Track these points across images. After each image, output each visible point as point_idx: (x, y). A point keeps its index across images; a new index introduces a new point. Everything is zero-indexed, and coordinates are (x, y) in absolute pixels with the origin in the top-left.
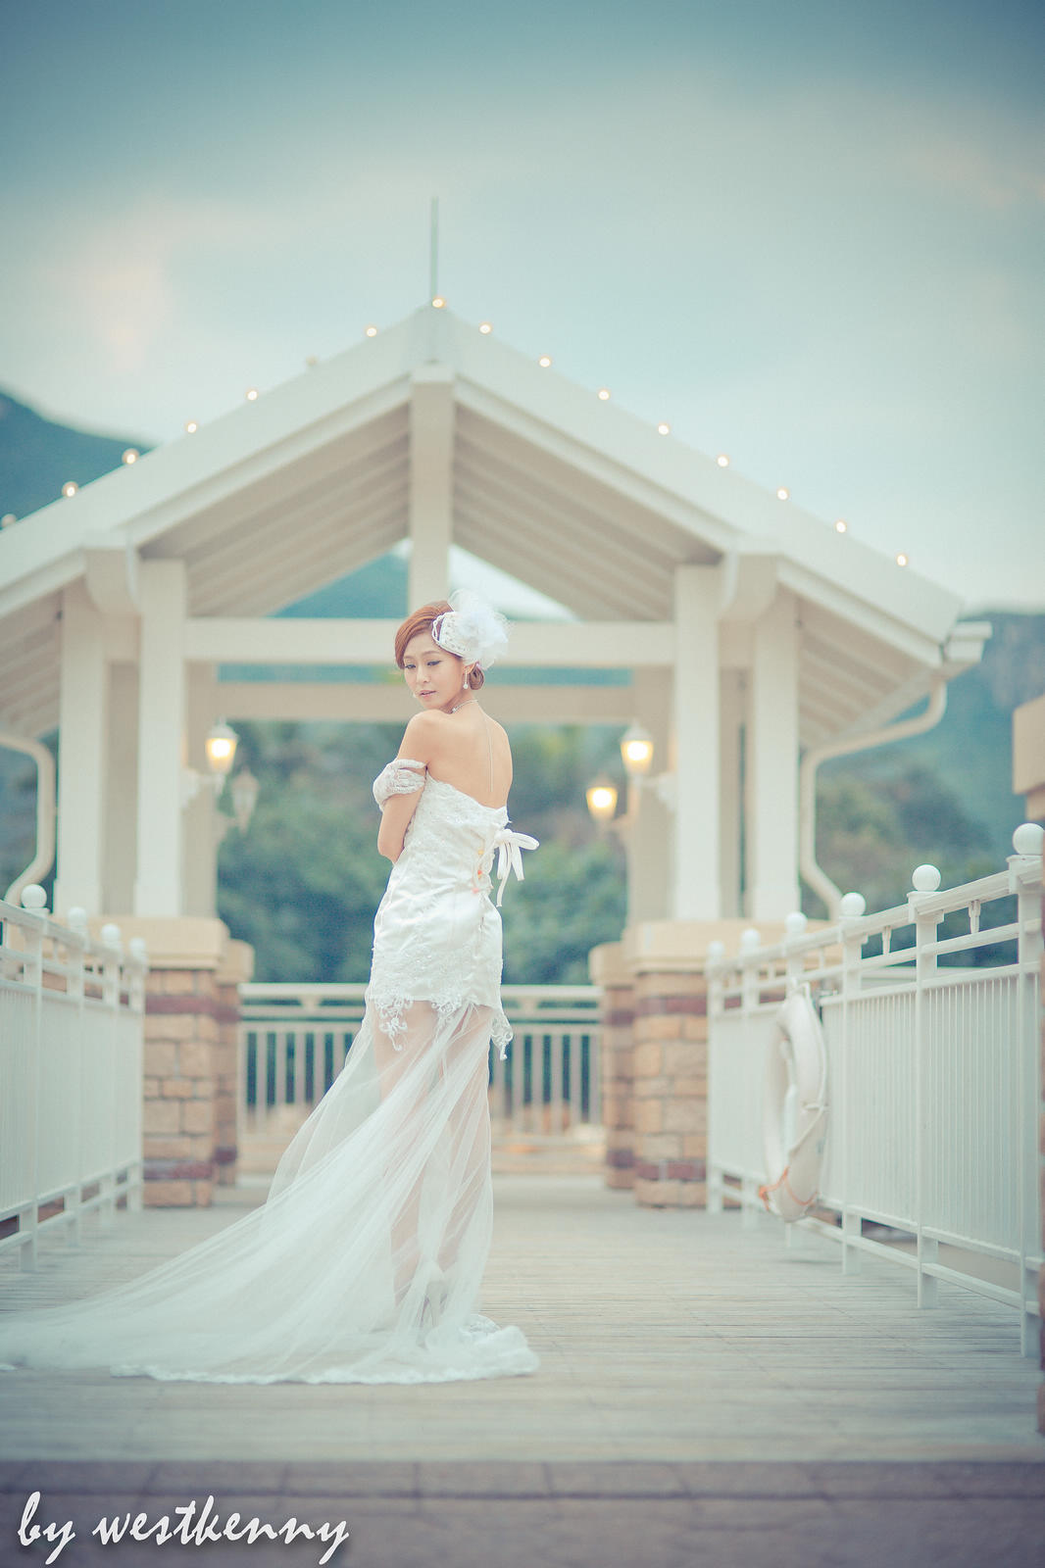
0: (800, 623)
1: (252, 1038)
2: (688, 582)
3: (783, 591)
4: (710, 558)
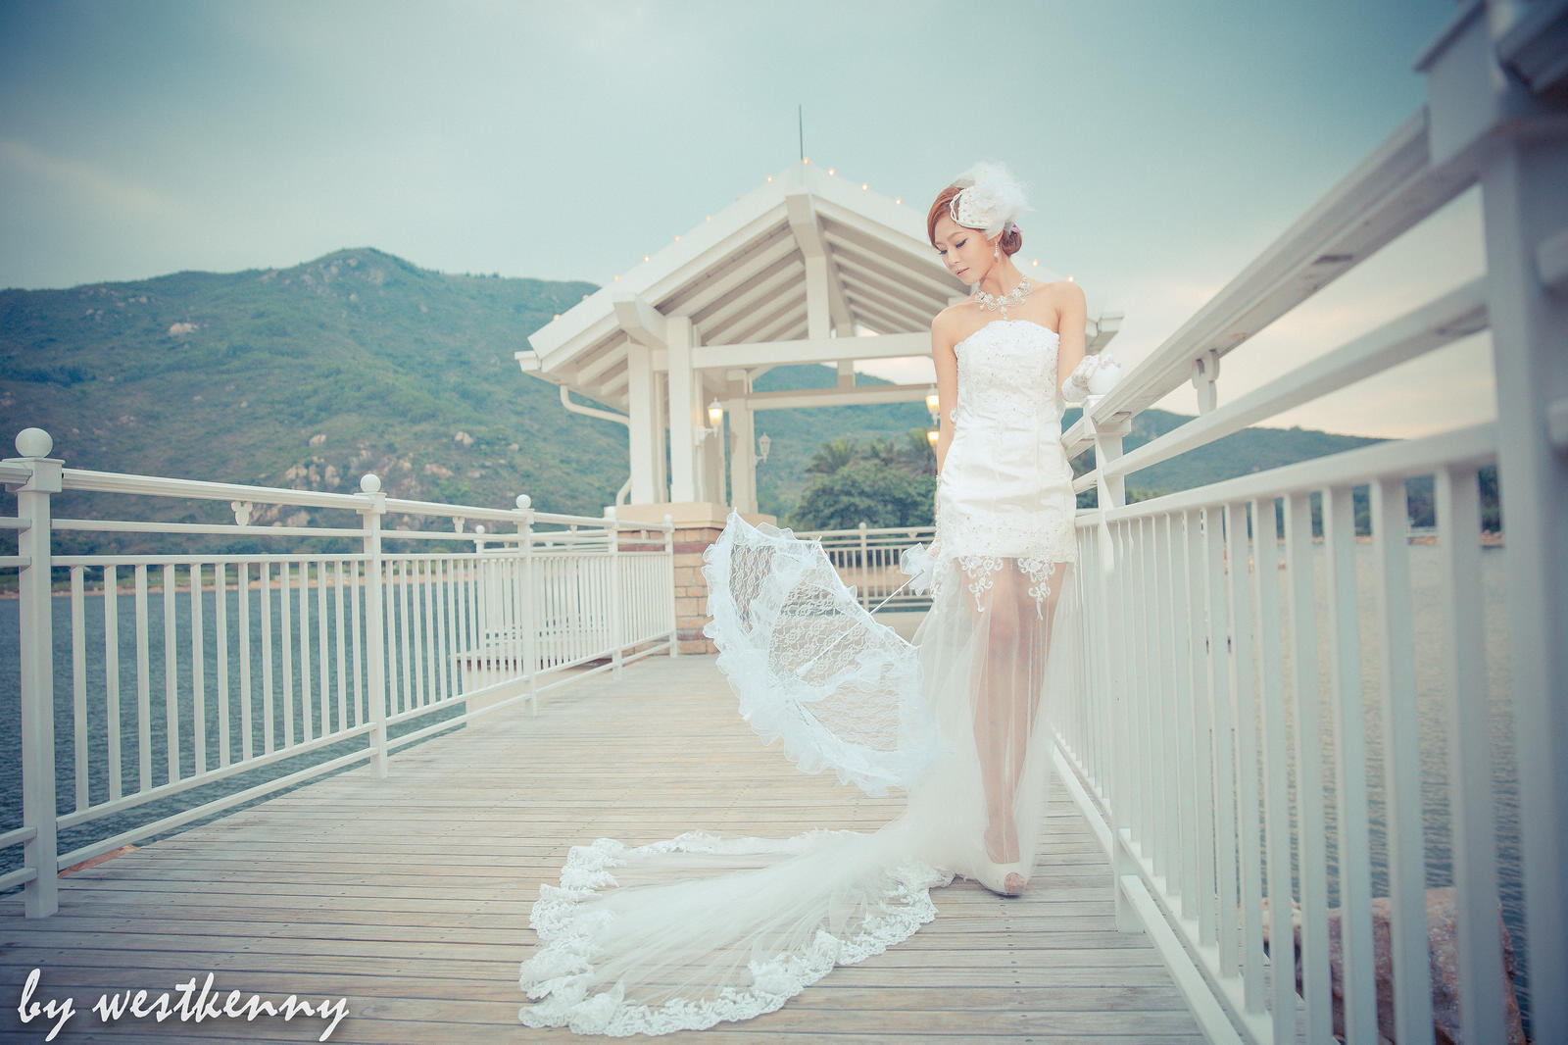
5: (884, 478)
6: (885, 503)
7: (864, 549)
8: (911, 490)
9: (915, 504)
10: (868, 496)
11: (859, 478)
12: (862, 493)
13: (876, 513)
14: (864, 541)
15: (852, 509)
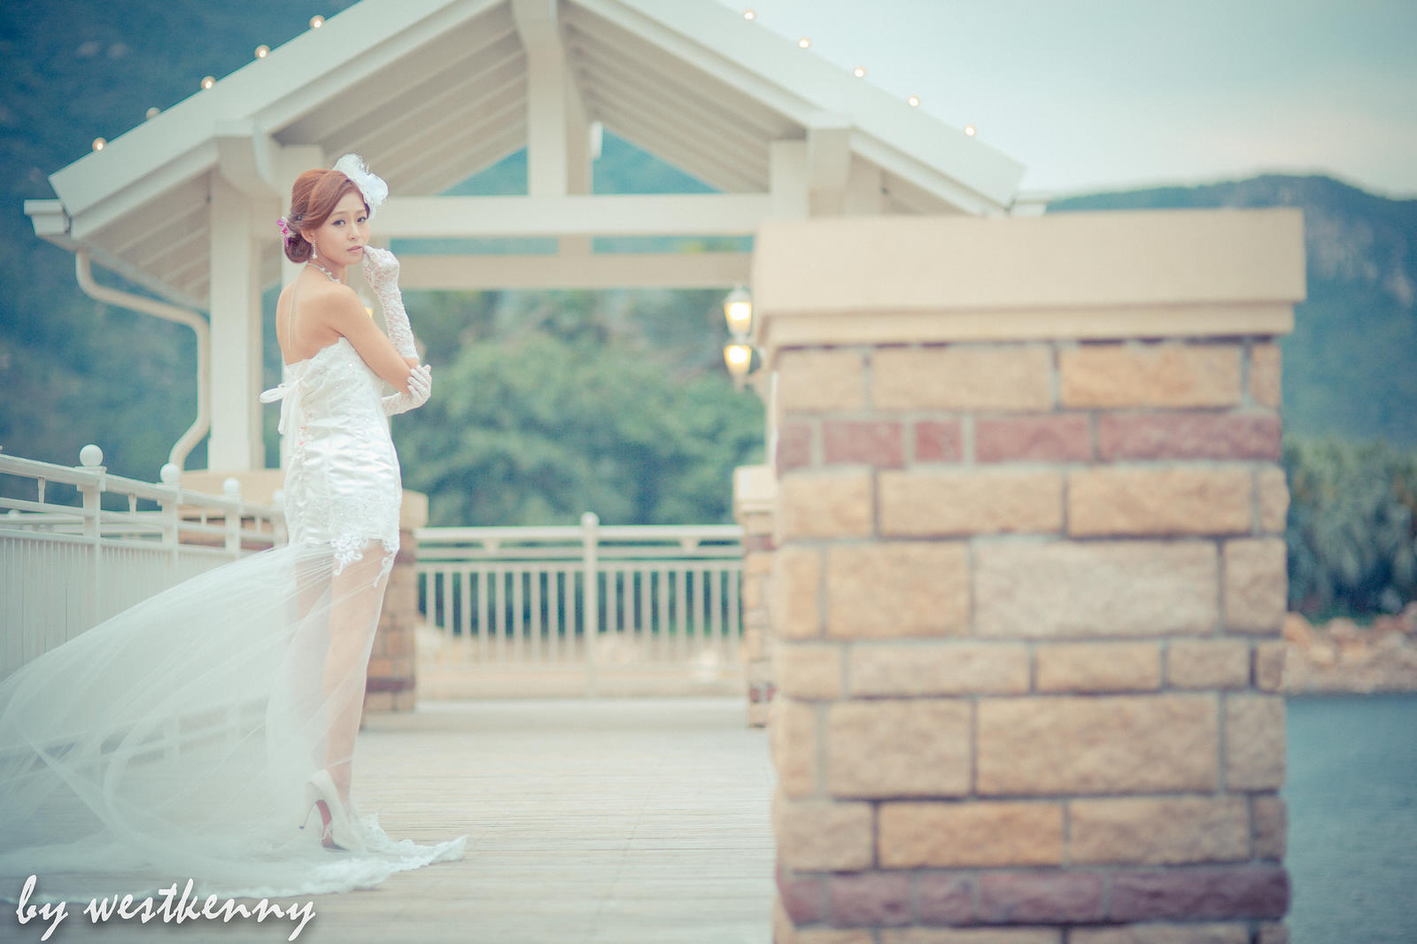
0: (885, 191)
1: (422, 579)
2: (780, 154)
3: (857, 160)
4: (797, 133)
5: (594, 385)
6: (596, 454)
7: (590, 569)
8: (674, 422)
9: (681, 462)
10: (552, 433)
11: (521, 380)
12: (530, 425)
13: (568, 482)
14: (590, 552)
15: (499, 469)
